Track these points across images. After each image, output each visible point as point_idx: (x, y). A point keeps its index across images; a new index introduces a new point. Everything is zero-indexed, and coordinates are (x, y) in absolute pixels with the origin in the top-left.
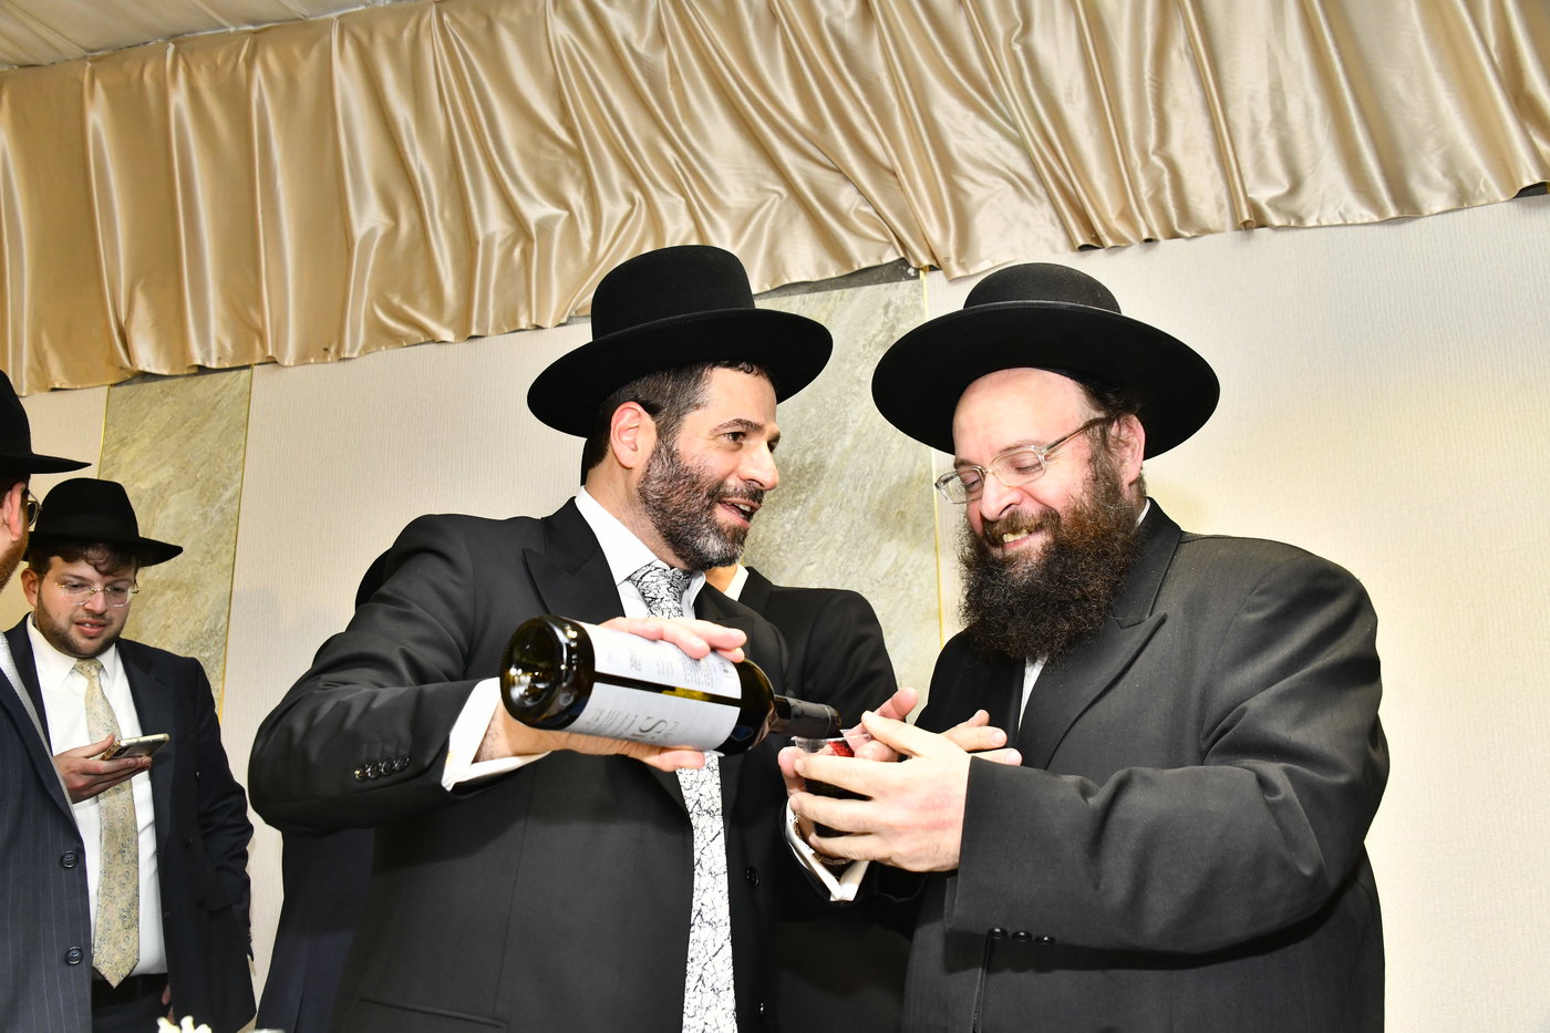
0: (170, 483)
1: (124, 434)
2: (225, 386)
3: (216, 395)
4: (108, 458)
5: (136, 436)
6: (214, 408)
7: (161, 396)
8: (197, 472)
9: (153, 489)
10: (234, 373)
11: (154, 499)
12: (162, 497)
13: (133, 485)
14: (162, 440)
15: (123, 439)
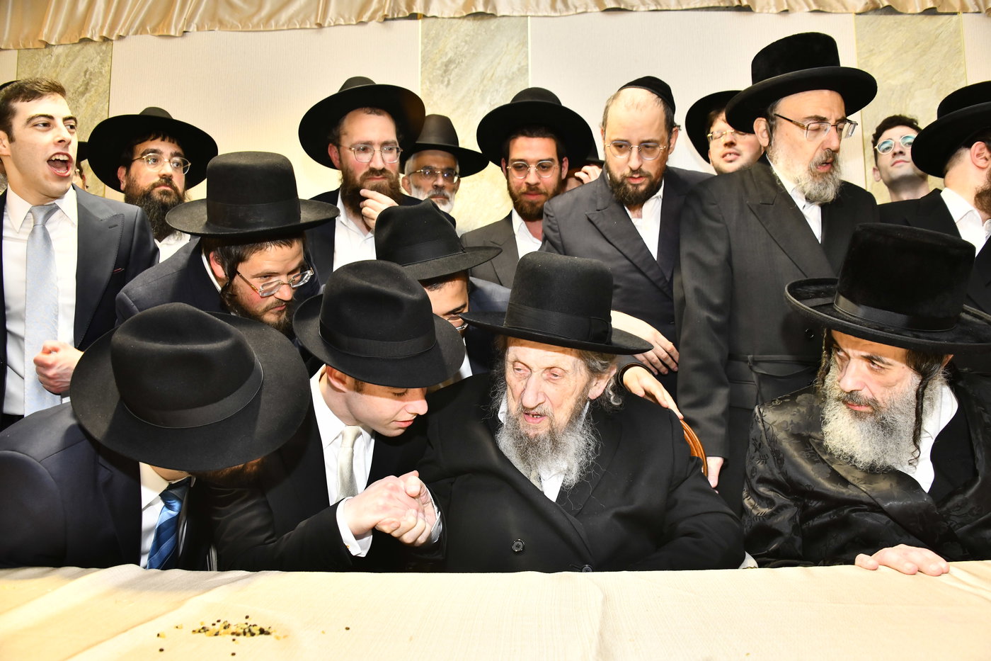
0: (913, 83)
1: (872, 48)
2: (942, 24)
3: (937, 29)
4: (863, 61)
5: (882, 49)
6: (937, 38)
7: (896, 25)
8: (933, 77)
9: (901, 85)
10: (947, 17)
11: (903, 92)
12: (910, 92)
13: (885, 81)
14: (902, 54)
15: (872, 51)
